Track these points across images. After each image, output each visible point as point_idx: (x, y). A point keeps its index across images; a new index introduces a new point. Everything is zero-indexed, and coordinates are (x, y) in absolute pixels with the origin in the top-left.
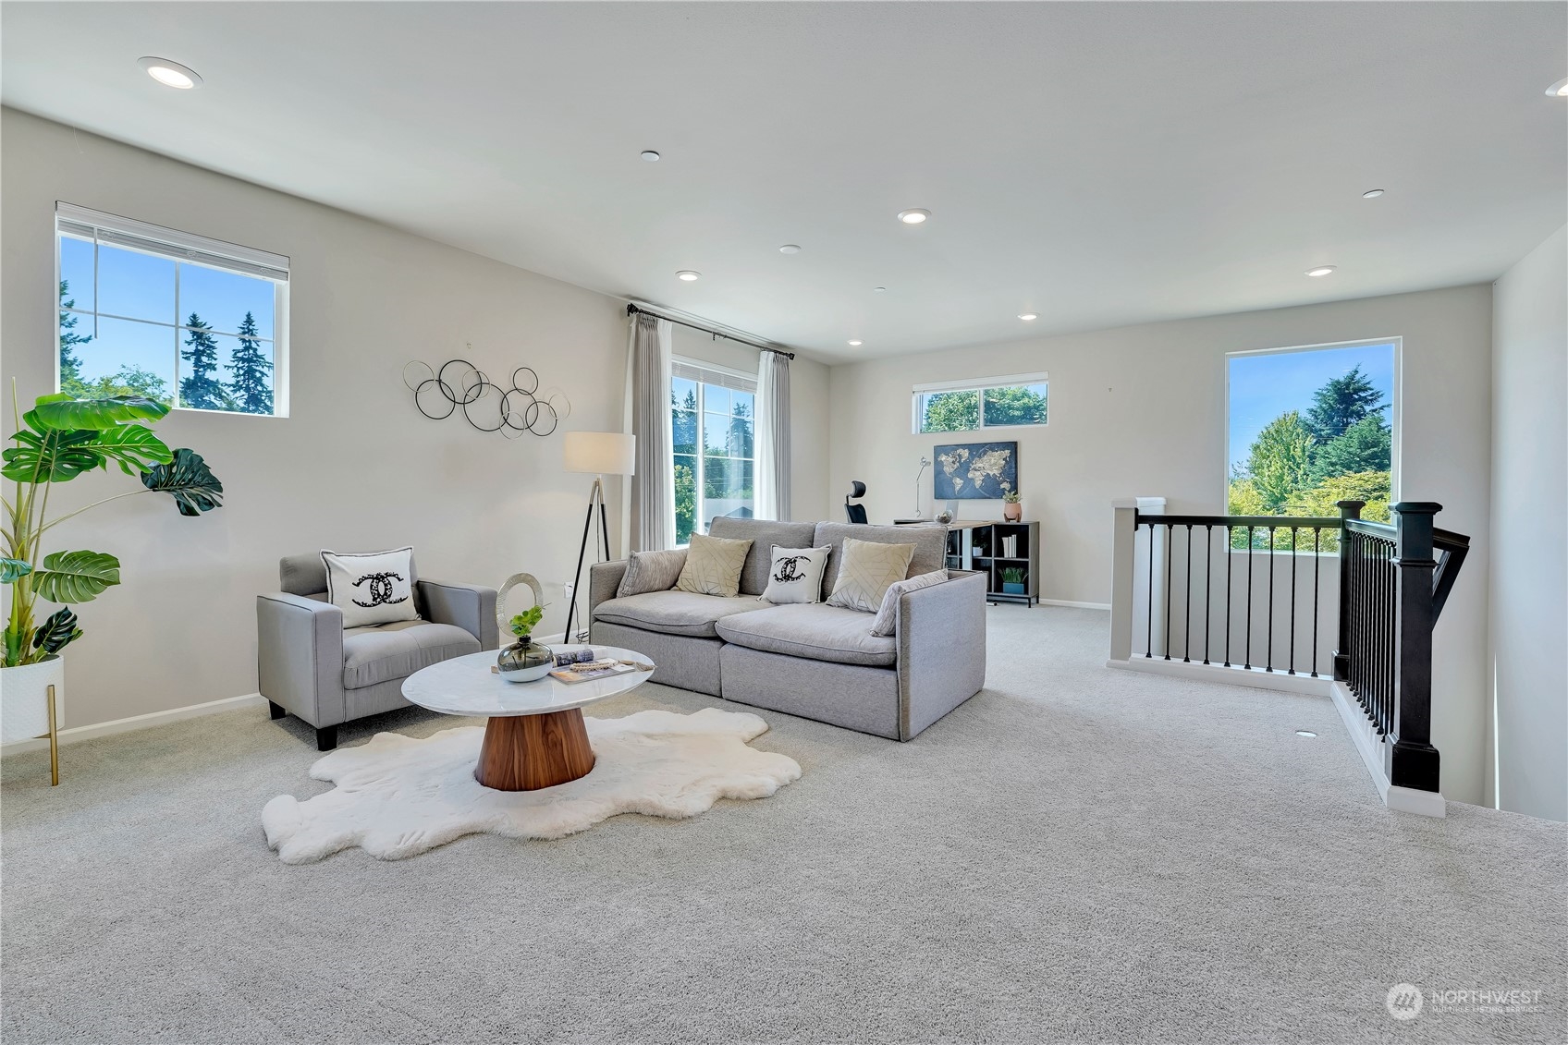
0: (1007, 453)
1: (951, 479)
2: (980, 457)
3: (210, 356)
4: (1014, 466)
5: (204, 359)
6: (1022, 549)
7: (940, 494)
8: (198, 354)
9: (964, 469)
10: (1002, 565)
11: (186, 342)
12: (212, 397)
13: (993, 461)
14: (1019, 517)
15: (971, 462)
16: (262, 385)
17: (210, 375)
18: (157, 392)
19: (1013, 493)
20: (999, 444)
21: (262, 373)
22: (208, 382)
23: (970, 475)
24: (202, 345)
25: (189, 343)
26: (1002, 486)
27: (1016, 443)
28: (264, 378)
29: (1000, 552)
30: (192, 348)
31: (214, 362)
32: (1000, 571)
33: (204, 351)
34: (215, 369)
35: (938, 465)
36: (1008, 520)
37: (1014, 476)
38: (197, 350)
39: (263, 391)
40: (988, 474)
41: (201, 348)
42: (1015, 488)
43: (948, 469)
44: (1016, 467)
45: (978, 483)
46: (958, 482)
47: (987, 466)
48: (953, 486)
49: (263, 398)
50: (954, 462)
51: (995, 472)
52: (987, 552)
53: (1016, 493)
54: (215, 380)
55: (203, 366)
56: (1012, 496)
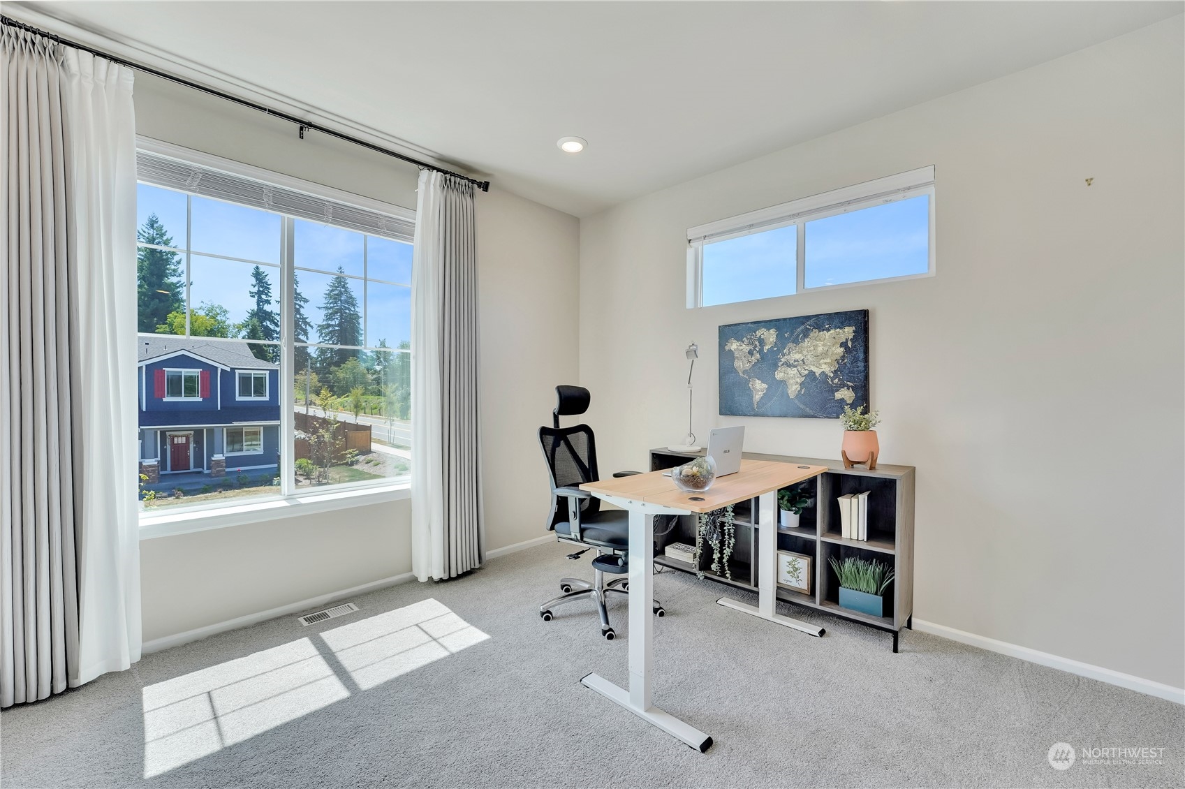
0: (849, 332)
1: (747, 382)
2: (796, 342)
3: (267, 294)
4: (862, 356)
5: (263, 297)
6: (881, 526)
7: (728, 408)
8: (259, 293)
9: (768, 362)
10: (837, 552)
11: (252, 285)
12: (268, 323)
13: (820, 349)
14: (873, 457)
15: (780, 351)
16: (300, 314)
17: (267, 308)
18: (224, 319)
19: (860, 409)
20: (830, 317)
21: (301, 306)
22: (266, 312)
23: (779, 375)
24: (262, 287)
25: (254, 286)
26: (838, 395)
27: (865, 313)
28: (301, 309)
29: (835, 525)
30: (256, 289)
31: (269, 298)
32: (834, 566)
33: (263, 291)
34: (270, 304)
35: (725, 357)
36: (852, 464)
37: (861, 376)
38: (259, 291)
39: (300, 318)
40: (812, 373)
41: (261, 289)
42: (863, 398)
43: (741, 365)
44: (866, 360)
45: (793, 389)
46: (759, 387)
47: (810, 358)
48: (749, 393)
49: (300, 323)
50: (751, 353)
51: (825, 367)
52: (807, 522)
53: (866, 411)
54: (270, 311)
55: (262, 302)
56: (858, 416)
